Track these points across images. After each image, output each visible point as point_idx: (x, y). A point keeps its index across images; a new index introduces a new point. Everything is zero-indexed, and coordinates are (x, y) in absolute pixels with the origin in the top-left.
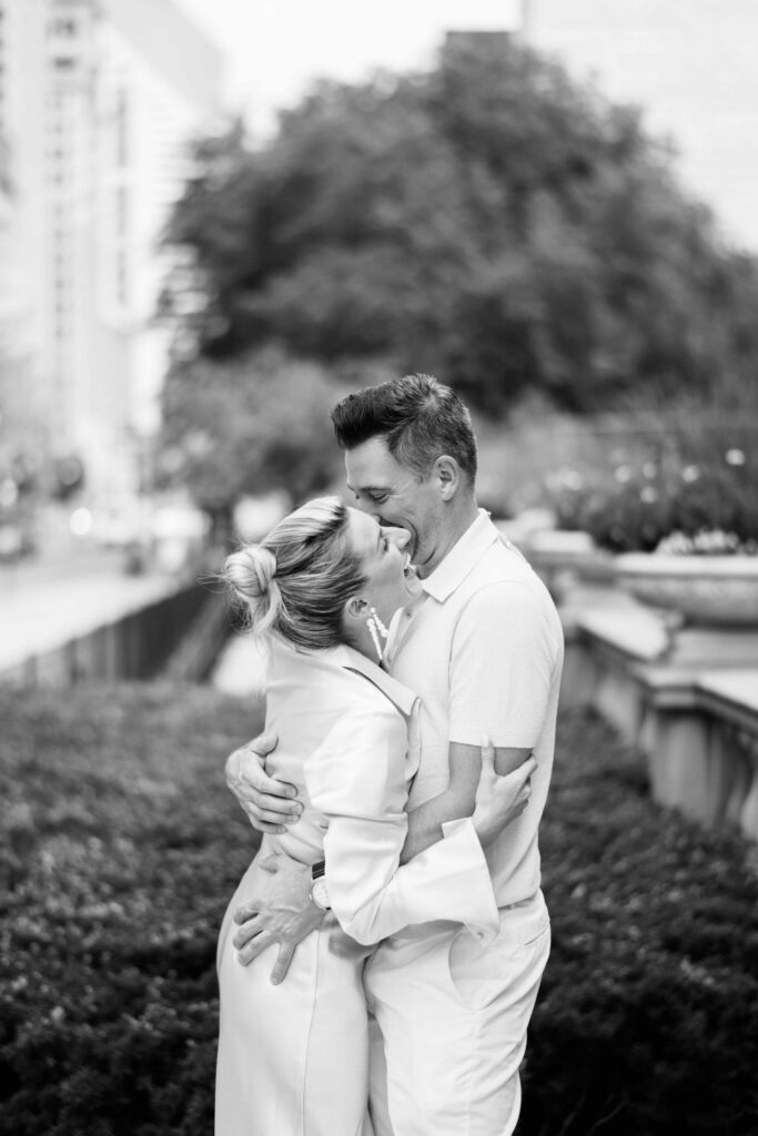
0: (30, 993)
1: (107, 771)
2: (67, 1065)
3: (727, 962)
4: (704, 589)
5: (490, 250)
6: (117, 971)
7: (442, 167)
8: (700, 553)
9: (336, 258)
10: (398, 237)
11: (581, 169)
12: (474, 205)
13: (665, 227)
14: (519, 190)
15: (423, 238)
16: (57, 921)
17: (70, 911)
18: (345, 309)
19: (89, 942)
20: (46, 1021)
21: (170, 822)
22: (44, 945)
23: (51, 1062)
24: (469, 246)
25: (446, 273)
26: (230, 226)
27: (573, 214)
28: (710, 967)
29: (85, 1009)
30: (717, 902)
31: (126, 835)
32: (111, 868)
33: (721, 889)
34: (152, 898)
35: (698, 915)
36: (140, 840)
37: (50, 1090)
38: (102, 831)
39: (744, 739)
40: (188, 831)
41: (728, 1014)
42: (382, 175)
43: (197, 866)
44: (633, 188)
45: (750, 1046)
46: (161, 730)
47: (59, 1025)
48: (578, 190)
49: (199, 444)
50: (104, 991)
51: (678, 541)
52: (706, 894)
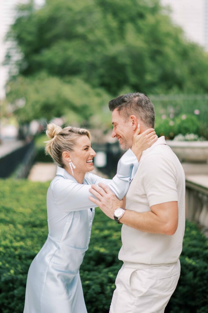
0: (3, 267)
1: (9, 205)
2: (15, 286)
3: (198, 258)
4: (188, 151)
5: (113, 42)
6: (26, 261)
7: (98, 15)
8: (186, 140)
9: (64, 44)
10: (83, 37)
11: (141, 16)
12: (107, 27)
13: (168, 35)
14: (122, 23)
15: (91, 37)
16: (6, 247)
17: (9, 244)
18: (66, 60)
19: (17, 253)
20: (9, 274)
21: (32, 220)
22: (4, 254)
23: (11, 285)
24: (106, 40)
25: (99, 49)
26: (30, 33)
27: (139, 30)
28: (194, 260)
29: (19, 271)
30: (194, 242)
31: (20, 223)
32: (18, 233)
33: (195, 239)
34: (32, 240)
35: (189, 245)
36: (25, 225)
37: (11, 293)
38: (13, 222)
39: (200, 195)
40: (38, 222)
41: (199, 273)
42: (78, 17)
43: (43, 232)
44: (158, 22)
45: (206, 282)
46: (22, 193)
47: (13, 275)
48: (140, 23)
49: (21, 103)
50: (23, 266)
51: (180, 137)
52: (191, 240)
